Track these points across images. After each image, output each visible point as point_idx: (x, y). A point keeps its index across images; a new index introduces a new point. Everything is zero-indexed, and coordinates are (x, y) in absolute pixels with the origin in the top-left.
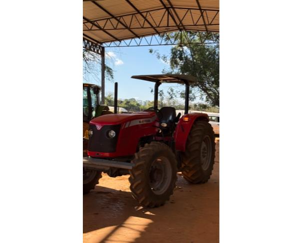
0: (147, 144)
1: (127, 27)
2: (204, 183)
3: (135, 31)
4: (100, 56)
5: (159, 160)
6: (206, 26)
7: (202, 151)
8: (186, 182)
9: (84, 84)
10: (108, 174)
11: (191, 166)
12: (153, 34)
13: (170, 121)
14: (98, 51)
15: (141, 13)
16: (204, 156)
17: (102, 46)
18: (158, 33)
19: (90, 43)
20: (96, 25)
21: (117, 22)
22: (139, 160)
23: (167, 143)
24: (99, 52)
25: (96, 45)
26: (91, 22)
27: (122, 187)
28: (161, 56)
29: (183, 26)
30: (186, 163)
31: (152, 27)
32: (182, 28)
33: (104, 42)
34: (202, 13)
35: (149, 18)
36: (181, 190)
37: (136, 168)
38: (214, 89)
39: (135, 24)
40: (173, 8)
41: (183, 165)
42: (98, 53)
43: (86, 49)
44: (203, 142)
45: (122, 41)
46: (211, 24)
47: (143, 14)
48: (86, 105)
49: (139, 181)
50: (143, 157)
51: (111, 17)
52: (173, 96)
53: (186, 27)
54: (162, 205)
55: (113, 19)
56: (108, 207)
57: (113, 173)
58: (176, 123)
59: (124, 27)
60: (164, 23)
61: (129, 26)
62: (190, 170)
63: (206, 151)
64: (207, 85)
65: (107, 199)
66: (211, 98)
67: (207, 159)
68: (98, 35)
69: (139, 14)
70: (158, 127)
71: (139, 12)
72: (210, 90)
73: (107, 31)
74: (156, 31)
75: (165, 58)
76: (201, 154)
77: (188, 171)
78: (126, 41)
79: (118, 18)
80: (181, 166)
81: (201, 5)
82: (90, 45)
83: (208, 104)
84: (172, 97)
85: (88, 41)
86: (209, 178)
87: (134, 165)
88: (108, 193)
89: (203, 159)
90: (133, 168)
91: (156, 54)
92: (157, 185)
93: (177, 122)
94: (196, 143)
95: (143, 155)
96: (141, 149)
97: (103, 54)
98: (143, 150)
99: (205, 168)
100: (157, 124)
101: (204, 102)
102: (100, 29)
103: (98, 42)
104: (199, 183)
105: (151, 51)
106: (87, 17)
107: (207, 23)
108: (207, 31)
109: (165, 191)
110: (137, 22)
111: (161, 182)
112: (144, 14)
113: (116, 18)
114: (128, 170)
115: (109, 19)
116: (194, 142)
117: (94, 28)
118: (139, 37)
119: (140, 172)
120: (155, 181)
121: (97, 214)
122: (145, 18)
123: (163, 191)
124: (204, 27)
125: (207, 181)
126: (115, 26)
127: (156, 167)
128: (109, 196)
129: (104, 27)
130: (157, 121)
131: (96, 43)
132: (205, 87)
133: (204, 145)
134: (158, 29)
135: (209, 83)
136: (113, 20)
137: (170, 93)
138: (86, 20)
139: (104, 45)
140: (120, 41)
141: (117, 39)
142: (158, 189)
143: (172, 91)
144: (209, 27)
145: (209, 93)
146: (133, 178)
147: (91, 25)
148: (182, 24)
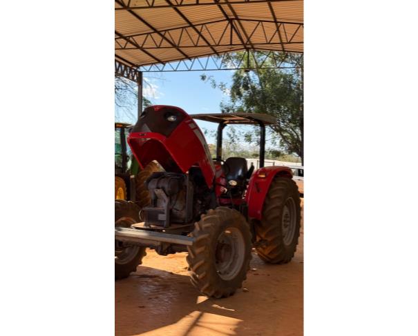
0: (211, 210)
1: (174, 46)
2: (286, 262)
3: (185, 50)
4: (136, 84)
5: (228, 232)
6: (282, 45)
7: (283, 219)
8: (261, 261)
9: (115, 124)
10: (157, 251)
11: (269, 239)
12: (209, 55)
13: (239, 177)
14: (133, 77)
15: (193, 27)
16: (286, 226)
17: (138, 70)
18: (216, 53)
19: (123, 66)
20: (131, 42)
21: (160, 38)
22: (201, 232)
23: (237, 207)
24: (135, 78)
25: (131, 69)
26: (125, 38)
27: (174, 268)
28: (218, 83)
29: (251, 44)
30: (263, 236)
31: (209, 45)
32: (250, 46)
33: (142, 65)
34: (278, 27)
35: (204, 33)
36: (255, 273)
37: (198, 244)
38: (291, 130)
39: (185, 41)
40: (238, 20)
41: (258, 239)
42: (133, 80)
43: (118, 74)
44: (285, 207)
45: (167, 64)
46: (290, 43)
47: (197, 27)
48: (119, 152)
49: (202, 262)
50: (207, 228)
51: (152, 31)
52: (235, 140)
53: (255, 46)
54: (232, 294)
55: (156, 34)
56: (157, 298)
57: (164, 249)
58: (248, 180)
59: (170, 45)
60: (226, 40)
61: (177, 44)
62: (267, 246)
63: (288, 219)
64: (282, 125)
65: (155, 285)
66: (288, 142)
67: (289, 230)
68: (133, 55)
69: (191, 28)
70: (223, 186)
71: (191, 25)
72: (286, 131)
73: (147, 50)
74: (215, 50)
75: (222, 86)
76: (283, 223)
77: (265, 246)
78: (172, 63)
79: (163, 33)
80: (256, 239)
81: (277, 16)
82: (123, 69)
83: (283, 150)
84: (233, 141)
85: (120, 64)
86: (293, 256)
87: (195, 240)
88: (155, 276)
89: (285, 230)
90: (194, 243)
91: (210, 81)
92: (225, 266)
93: (249, 178)
94: (277, 207)
95: (207, 225)
96: (203, 217)
97: (140, 81)
98: (205, 218)
99: (287, 242)
100: (223, 181)
101: (277, 148)
102: (138, 47)
103: (133, 65)
104: (279, 263)
105: (203, 78)
106: (120, 31)
107: (284, 41)
108: (284, 51)
109: (235, 275)
110: (187, 39)
111: (230, 263)
112: (199, 28)
113: (159, 33)
114: (185, 246)
115: (150, 33)
116: (274, 206)
117: (130, 46)
118: (190, 59)
119: (202, 249)
120: (222, 262)
121: (143, 307)
122: (199, 33)
123: (232, 275)
124: (280, 46)
125: (290, 260)
126: (158, 44)
127: (223, 241)
128: (158, 281)
129: (143, 45)
130: (223, 178)
131: (131, 66)
132: (279, 126)
133: (286, 210)
134: (216, 48)
135: (283, 122)
136: (156, 36)
137: (230, 136)
138: (118, 35)
139: (141, 69)
140: (164, 63)
141: (159, 61)
142: (226, 273)
143: (234, 132)
144: (286, 46)
145: (285, 135)
146: (192, 257)
147: (125, 41)
148: (250, 42)
